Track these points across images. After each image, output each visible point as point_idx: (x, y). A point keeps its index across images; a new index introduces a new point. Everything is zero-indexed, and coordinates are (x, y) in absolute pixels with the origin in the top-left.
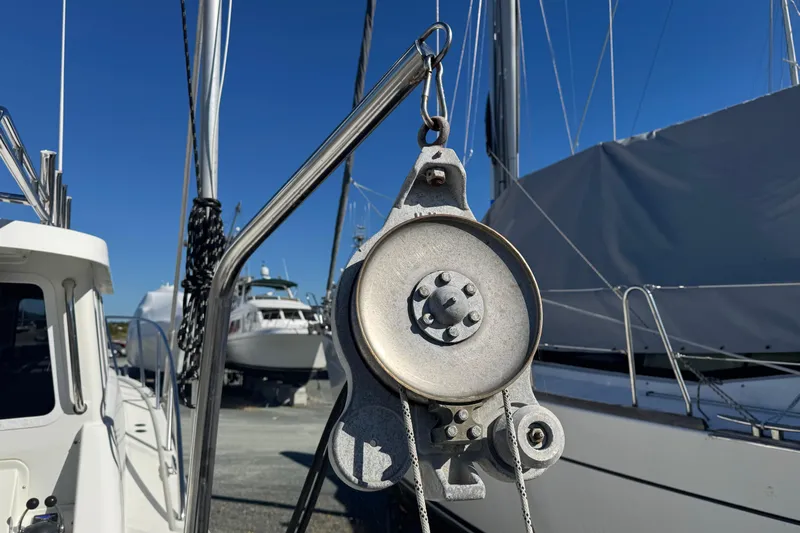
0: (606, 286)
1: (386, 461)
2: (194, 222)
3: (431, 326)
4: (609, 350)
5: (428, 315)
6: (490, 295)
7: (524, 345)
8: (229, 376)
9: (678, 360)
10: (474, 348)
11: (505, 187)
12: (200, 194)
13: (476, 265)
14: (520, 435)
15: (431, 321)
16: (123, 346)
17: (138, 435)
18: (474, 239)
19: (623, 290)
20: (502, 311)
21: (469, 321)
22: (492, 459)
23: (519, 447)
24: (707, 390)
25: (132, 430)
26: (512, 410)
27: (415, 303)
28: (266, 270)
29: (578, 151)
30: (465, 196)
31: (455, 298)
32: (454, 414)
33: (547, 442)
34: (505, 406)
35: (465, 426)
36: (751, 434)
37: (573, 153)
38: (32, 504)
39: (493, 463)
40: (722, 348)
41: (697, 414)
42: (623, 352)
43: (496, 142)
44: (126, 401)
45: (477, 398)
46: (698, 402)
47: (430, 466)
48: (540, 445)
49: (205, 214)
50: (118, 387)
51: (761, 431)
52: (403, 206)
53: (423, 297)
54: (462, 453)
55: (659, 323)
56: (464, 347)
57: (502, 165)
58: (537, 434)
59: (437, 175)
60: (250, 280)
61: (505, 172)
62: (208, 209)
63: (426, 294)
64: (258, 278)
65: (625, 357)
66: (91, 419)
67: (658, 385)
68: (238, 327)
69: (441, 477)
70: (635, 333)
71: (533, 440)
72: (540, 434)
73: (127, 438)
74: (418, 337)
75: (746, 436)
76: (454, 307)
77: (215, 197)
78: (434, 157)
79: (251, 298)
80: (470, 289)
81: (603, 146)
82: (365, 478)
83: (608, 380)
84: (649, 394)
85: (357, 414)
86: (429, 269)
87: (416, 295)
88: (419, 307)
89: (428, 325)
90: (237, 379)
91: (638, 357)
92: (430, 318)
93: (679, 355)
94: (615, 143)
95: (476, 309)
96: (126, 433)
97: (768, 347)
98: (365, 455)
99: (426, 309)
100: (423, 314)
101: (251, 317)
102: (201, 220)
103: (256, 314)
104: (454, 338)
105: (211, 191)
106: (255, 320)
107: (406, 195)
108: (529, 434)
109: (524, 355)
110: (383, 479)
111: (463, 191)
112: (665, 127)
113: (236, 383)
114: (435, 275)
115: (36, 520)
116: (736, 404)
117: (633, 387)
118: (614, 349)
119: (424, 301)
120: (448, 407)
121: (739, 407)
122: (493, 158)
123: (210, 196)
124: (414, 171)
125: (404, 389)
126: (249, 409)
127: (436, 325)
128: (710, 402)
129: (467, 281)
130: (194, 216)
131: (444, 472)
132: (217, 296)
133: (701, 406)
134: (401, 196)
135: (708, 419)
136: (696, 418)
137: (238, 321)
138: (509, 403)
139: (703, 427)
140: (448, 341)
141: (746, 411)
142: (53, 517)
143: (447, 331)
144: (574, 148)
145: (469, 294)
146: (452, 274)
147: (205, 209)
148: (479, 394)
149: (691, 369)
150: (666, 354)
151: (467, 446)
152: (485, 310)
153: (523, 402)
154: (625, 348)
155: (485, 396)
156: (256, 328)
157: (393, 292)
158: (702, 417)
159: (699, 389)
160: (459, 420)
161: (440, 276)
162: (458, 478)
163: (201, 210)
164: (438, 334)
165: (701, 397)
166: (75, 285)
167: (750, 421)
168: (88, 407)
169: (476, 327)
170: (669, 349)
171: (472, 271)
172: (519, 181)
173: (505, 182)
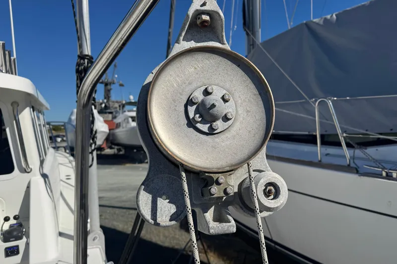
0: (306, 99)
1: (173, 209)
2: (78, 68)
3: (200, 122)
4: (307, 133)
5: (198, 116)
6: (240, 101)
7: (262, 132)
8: (117, 149)
9: (344, 137)
10: (229, 136)
11: (253, 48)
12: (81, 52)
13: (231, 81)
14: (258, 191)
15: (200, 119)
16: (64, 136)
17: (67, 181)
18: (229, 63)
19: (316, 101)
20: (248, 111)
21: (226, 119)
22: (241, 205)
23: (258, 199)
24: (358, 152)
25: (64, 179)
26: (253, 174)
27: (189, 107)
28: (132, 97)
29: (292, 27)
30: (224, 34)
31: (216, 104)
32: (215, 179)
33: (277, 195)
34: (249, 172)
35: (222, 187)
36: (382, 175)
37: (289, 28)
38: (7, 219)
39: (241, 208)
40: (367, 131)
41: (352, 165)
42: (314, 134)
43: (248, 23)
44: (61, 164)
45: (231, 169)
46: (354, 159)
47: (201, 211)
48: (272, 197)
49: (85, 63)
50: (55, 157)
51: (387, 173)
52: (182, 42)
53: (194, 104)
54: (222, 202)
55: (335, 118)
56: (222, 136)
57: (252, 36)
58: (270, 191)
59: (204, 18)
60: (124, 102)
61: (253, 40)
62: (86, 60)
63: (196, 101)
64: (128, 101)
65: (316, 136)
66: (35, 175)
67: (332, 150)
68: (120, 126)
69: (207, 219)
70: (321, 124)
71: (267, 194)
72: (272, 190)
73: (62, 182)
74: (191, 130)
75: (379, 176)
76: (215, 109)
77: (90, 54)
78: (202, 6)
79: (125, 112)
80: (227, 97)
81: (306, 24)
82: (159, 220)
83: (306, 148)
84: (327, 155)
85: (153, 180)
86: (199, 84)
87: (190, 102)
88: (192, 110)
89: (198, 122)
90: (121, 151)
91: (322, 136)
92: (199, 117)
93: (345, 135)
94: (312, 21)
95: (230, 110)
96: (61, 180)
97: (391, 130)
98: (159, 206)
99: (197, 111)
100: (195, 115)
101: (126, 121)
102: (83, 67)
103: (128, 119)
104: (215, 130)
105: (87, 51)
106: (128, 122)
107: (183, 34)
108: (265, 190)
109: (262, 140)
110: (171, 220)
111: (222, 31)
112: (341, 11)
113: (121, 153)
114: (203, 88)
115: (11, 226)
116: (374, 159)
117: (319, 152)
118: (309, 132)
119: (195, 107)
120: (212, 175)
121: (376, 161)
122: (247, 32)
123: (87, 53)
124: (188, 16)
125: (182, 165)
126: (128, 165)
127: (204, 122)
128: (359, 158)
129: (224, 92)
130: (78, 65)
131: (209, 215)
132: (82, 108)
133: (355, 161)
134: (180, 35)
135: (358, 167)
136: (352, 167)
137: (120, 123)
138: (251, 170)
139: (356, 172)
140: (212, 132)
141: (379, 163)
142: (20, 225)
143: (211, 125)
144: (290, 25)
145: (225, 100)
146: (214, 87)
147: (84, 61)
148: (232, 166)
149: (350, 142)
150: (338, 135)
151: (224, 198)
152: (237, 111)
153: (261, 169)
154: (316, 132)
155: (235, 167)
156: (129, 126)
157: (174, 101)
158: (355, 166)
159: (354, 152)
160: (218, 183)
161: (206, 88)
162: (219, 218)
163: (82, 61)
164: (205, 128)
165: (355, 156)
166: (18, 105)
167: (382, 168)
168: (33, 169)
169: (230, 122)
170: (339, 131)
171: (228, 85)
172: (261, 44)
173: (253, 45)
